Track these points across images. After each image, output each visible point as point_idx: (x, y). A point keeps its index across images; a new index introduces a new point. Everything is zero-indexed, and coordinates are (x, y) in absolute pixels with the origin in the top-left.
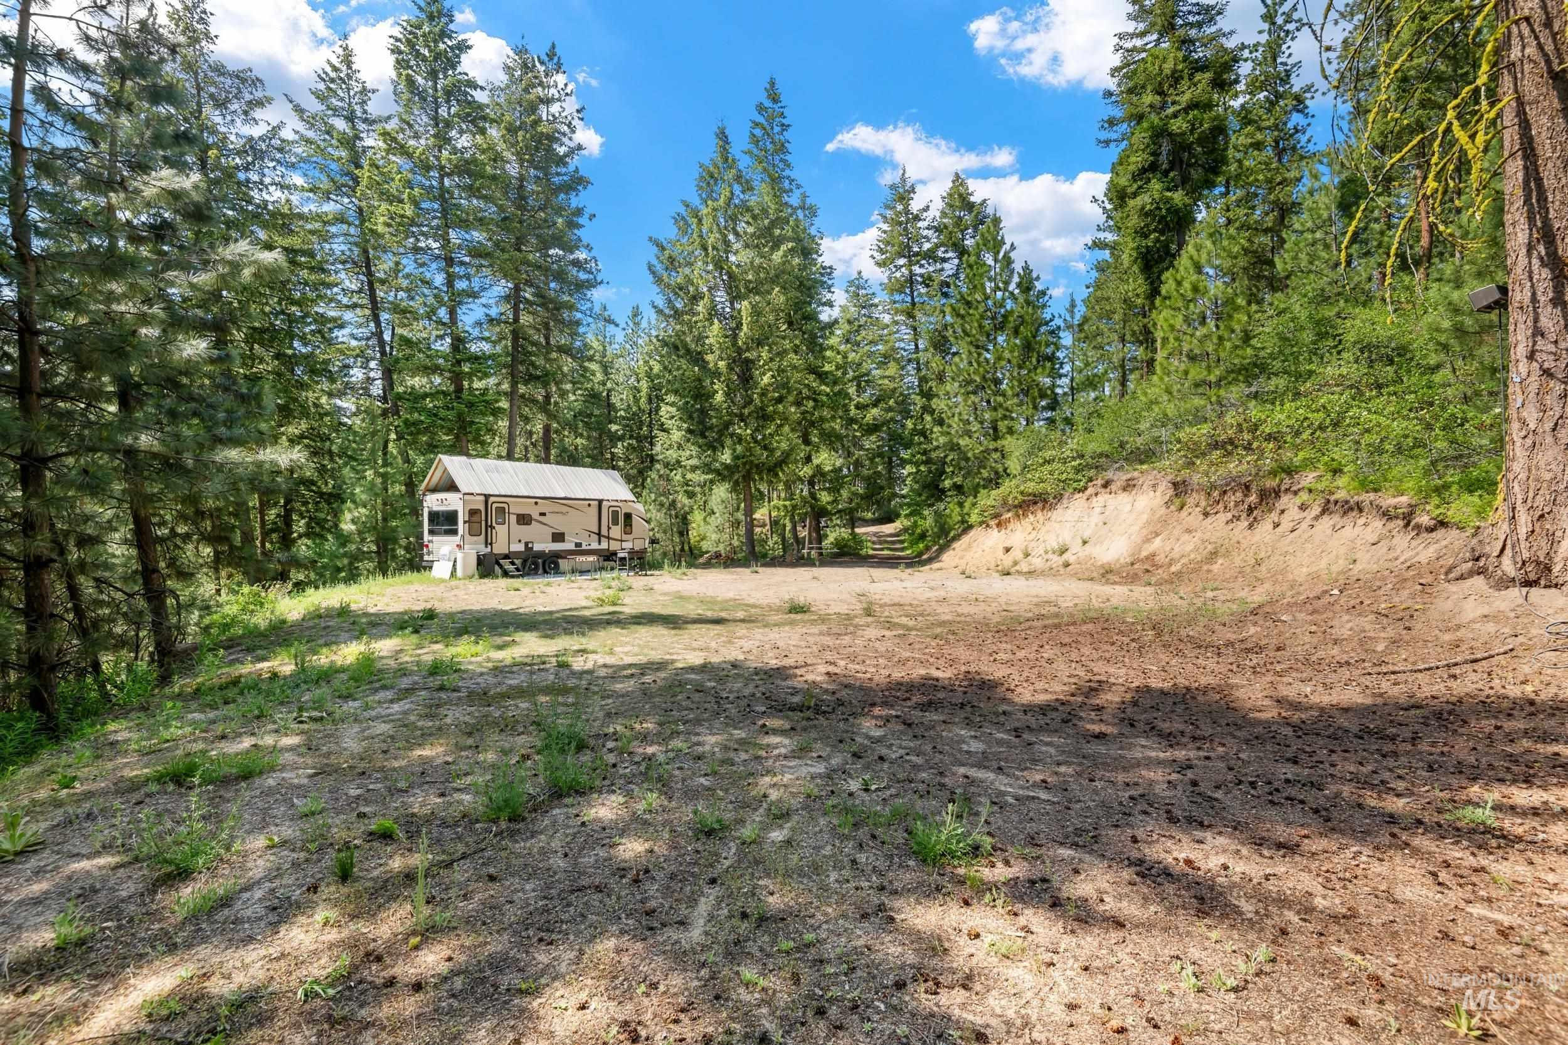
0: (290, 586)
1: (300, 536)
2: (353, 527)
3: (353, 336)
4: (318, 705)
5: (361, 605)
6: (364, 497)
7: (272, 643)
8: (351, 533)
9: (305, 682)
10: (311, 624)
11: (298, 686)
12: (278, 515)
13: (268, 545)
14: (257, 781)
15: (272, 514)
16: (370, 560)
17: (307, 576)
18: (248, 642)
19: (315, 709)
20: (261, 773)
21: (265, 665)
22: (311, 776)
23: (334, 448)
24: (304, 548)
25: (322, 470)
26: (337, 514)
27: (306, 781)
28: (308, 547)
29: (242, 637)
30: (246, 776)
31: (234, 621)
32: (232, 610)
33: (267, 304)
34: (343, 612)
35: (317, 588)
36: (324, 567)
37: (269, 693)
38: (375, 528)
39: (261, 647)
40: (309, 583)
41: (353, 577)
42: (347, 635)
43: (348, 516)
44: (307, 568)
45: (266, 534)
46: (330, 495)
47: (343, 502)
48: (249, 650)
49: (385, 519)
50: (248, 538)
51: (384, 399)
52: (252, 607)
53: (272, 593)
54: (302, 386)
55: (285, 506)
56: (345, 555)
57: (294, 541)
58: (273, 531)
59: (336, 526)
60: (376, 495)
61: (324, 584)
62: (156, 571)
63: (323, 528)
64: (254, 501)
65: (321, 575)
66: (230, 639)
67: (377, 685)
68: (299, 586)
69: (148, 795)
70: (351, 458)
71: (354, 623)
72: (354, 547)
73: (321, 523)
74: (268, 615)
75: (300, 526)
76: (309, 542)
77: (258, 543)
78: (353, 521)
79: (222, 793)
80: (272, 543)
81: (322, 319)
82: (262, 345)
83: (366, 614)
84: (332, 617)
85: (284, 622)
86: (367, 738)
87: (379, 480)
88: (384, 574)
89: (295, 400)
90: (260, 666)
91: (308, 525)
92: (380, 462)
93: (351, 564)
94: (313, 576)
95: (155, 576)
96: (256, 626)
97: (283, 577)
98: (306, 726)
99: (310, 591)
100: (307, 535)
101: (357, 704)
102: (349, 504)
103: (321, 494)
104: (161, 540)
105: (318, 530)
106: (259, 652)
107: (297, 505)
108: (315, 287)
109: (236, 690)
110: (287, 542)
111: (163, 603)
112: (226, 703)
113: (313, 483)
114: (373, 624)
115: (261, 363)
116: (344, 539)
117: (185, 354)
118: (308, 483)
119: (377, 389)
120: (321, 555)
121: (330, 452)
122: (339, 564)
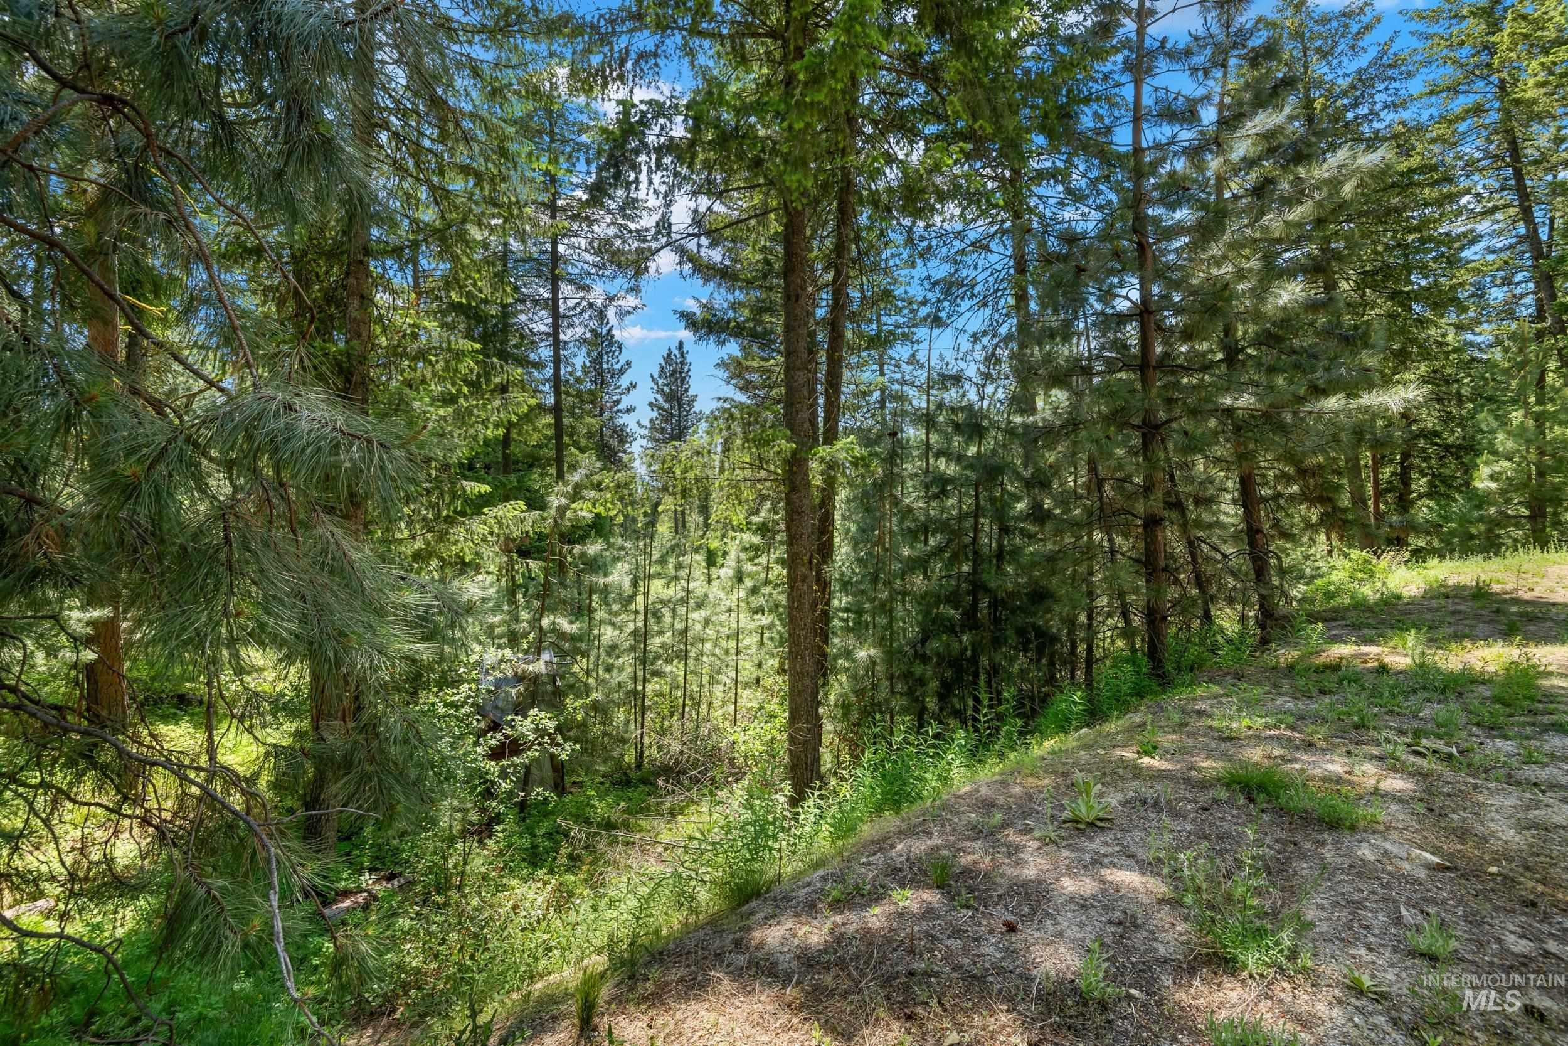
0: (1407, 555)
1: (1420, 497)
2: (1493, 485)
3: (1491, 250)
4: (1444, 730)
5: (1509, 587)
6: (1510, 445)
7: (1383, 622)
8: (1489, 493)
9: (1424, 688)
10: (1434, 604)
11: (1415, 691)
12: (1394, 474)
13: (1382, 507)
14: (1348, 840)
15: (1387, 472)
16: (1518, 526)
17: (1429, 543)
18: (1353, 616)
19: (1439, 737)
20: (1353, 828)
21: (1372, 649)
22: (1433, 868)
23: (1466, 391)
24: (1424, 510)
25: (1447, 418)
26: (1468, 470)
27: (1422, 873)
28: (1430, 509)
29: (1347, 609)
30: (1334, 824)
31: (1339, 592)
32: (1336, 577)
33: (1380, 242)
34: (1480, 593)
35: (1442, 557)
36: (1452, 533)
37: (1375, 693)
38: (1525, 485)
39: (1368, 626)
40: (1433, 552)
41: (1490, 546)
42: (1487, 628)
43: (1485, 471)
44: (1428, 533)
45: (1379, 494)
46: (1459, 447)
47: (1478, 453)
48: (1355, 627)
49: (1541, 474)
50: (1359, 500)
51: (1540, 316)
52: (1360, 575)
53: (1385, 561)
54: (1422, 323)
55: (1402, 463)
56: (1481, 519)
57: (1413, 502)
58: (1388, 490)
59: (1467, 484)
60: (1529, 442)
61: (1452, 551)
62: (1259, 531)
63: (1450, 486)
64: (1366, 458)
65: (1448, 543)
66: (1334, 610)
67: (1546, 719)
68: (1419, 555)
69: (1216, 801)
70: (1490, 399)
71: (1498, 611)
72: (1493, 510)
73: (1446, 481)
74: (1379, 584)
75: (1420, 484)
76: (1432, 504)
77: (1370, 504)
78: (1493, 477)
79: (1299, 837)
80: (1386, 503)
81: (1448, 239)
82: (1373, 288)
83: (1517, 601)
84: (1464, 599)
85: (1399, 597)
86: (1535, 826)
87: (1531, 423)
88: (1544, 545)
89: (1414, 341)
90: (1365, 649)
91: (1431, 484)
92: (1533, 399)
93: (1490, 530)
94: (1436, 543)
95: (1258, 536)
96: (1365, 599)
97: (1398, 542)
98: (1424, 763)
99: (1433, 562)
100: (1429, 495)
101: (1508, 746)
102: (1486, 456)
103: (1447, 448)
104: (1264, 500)
105: (1442, 489)
106: (1366, 631)
107: (1416, 461)
108: (1439, 203)
109: (1334, 677)
110: (1404, 503)
111: (1267, 563)
112: (1322, 692)
113: (1437, 434)
114: (1531, 619)
115: (1373, 308)
116: (1480, 500)
117: (1281, 302)
118: (1430, 435)
119: (1527, 307)
120: (1447, 519)
121: (1459, 396)
122: (1474, 531)
